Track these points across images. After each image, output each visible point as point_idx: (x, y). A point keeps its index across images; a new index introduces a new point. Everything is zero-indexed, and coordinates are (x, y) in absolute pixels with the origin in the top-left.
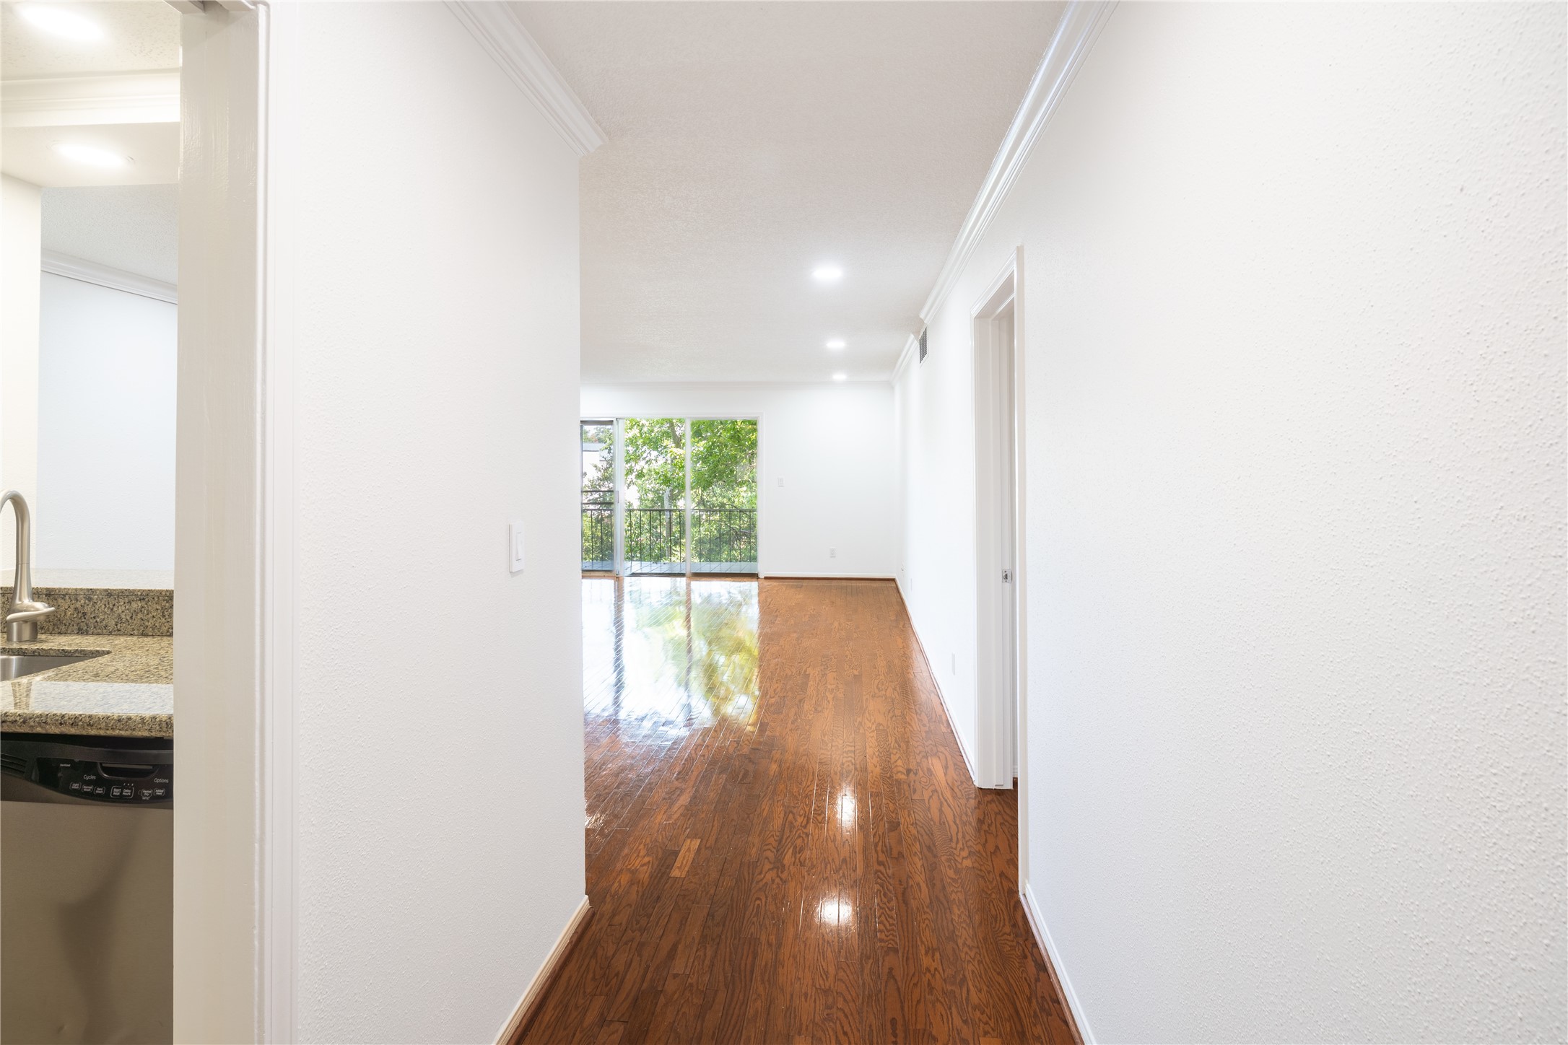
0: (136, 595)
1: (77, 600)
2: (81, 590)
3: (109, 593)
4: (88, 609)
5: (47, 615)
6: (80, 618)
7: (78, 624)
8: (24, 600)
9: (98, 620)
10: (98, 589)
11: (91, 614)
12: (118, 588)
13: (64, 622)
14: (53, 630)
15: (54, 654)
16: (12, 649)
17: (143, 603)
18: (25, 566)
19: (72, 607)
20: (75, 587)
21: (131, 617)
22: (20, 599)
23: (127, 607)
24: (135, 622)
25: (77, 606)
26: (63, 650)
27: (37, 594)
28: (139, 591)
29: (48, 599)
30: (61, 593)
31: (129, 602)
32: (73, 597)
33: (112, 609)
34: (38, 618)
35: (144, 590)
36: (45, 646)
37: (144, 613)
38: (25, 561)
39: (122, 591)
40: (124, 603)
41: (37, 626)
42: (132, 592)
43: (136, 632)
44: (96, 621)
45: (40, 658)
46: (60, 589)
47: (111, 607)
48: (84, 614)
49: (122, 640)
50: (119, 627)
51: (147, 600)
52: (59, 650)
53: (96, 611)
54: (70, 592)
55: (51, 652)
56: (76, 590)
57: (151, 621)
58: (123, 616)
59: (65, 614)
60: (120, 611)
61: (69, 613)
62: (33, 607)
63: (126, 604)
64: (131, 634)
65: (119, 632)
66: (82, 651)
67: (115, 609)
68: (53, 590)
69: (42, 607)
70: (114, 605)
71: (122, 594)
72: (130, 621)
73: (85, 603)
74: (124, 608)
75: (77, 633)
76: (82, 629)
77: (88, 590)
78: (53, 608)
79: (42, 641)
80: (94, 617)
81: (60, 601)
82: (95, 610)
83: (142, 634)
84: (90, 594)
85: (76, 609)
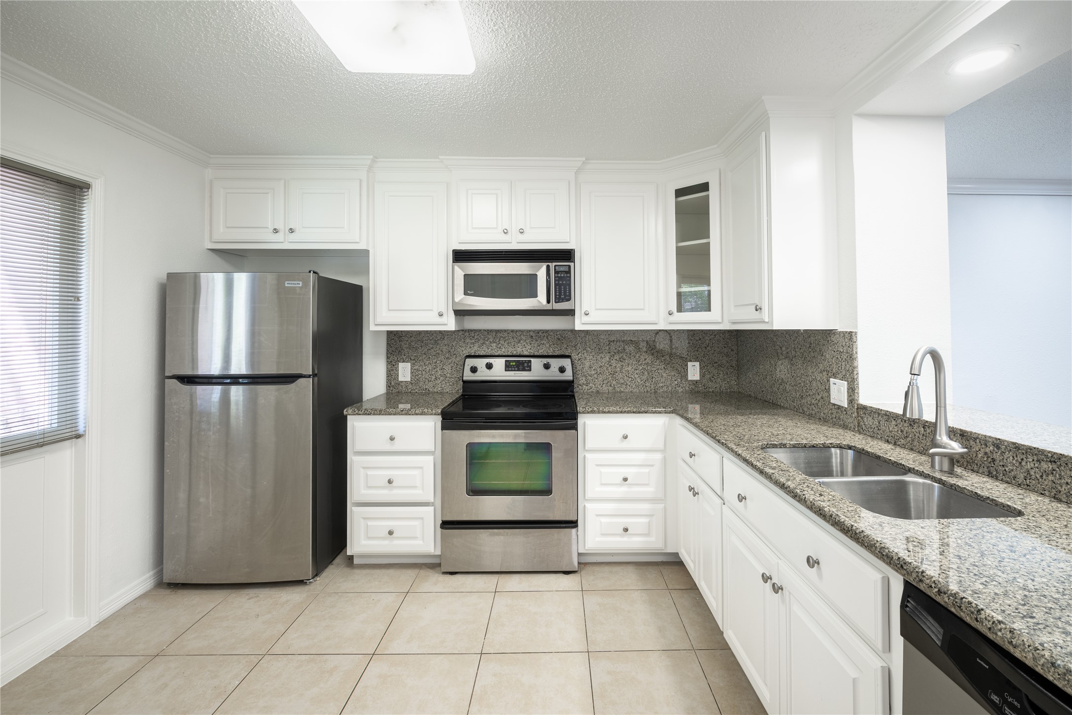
0: (1047, 456)
1: (987, 446)
2: (990, 437)
3: (1017, 447)
4: (997, 456)
5: (962, 455)
6: (990, 463)
7: (988, 467)
8: (943, 437)
9: (1007, 469)
10: (1006, 441)
11: (1000, 461)
12: (1026, 444)
13: (976, 462)
14: (967, 465)
15: (968, 494)
16: (934, 477)
17: (1055, 466)
18: (943, 409)
19: (982, 450)
20: (984, 434)
21: (1042, 476)
22: (940, 436)
23: (1036, 465)
24: (1046, 483)
25: (987, 451)
26: (976, 493)
27: (955, 433)
28: (1049, 452)
29: (962, 439)
30: (972, 436)
31: (1038, 461)
32: (983, 442)
33: (1020, 463)
34: (954, 456)
35: (1054, 453)
36: (961, 483)
37: (1055, 476)
38: (943, 405)
39: (1031, 448)
40: (1033, 460)
41: (953, 460)
42: (1042, 452)
43: (1047, 493)
44: (1005, 470)
45: (956, 492)
46: (971, 433)
47: (1020, 460)
48: (994, 460)
49: (1033, 499)
50: (1028, 482)
51: (1059, 463)
52: (972, 492)
53: (1005, 461)
54: (980, 437)
55: (966, 491)
56: (985, 436)
57: (1064, 487)
58: (1032, 473)
59: (977, 455)
60: (1029, 467)
61: (980, 455)
62: (950, 445)
63: (1035, 462)
64: (1042, 494)
65: (1028, 487)
66: (993, 500)
67: (1023, 463)
68: (965, 432)
69: (956, 447)
70: (1022, 459)
71: (1030, 451)
72: (1040, 479)
73: (994, 450)
74: (1032, 465)
75: (988, 475)
76: (992, 473)
77: (996, 439)
78: (965, 450)
79: (957, 476)
80: (1003, 466)
81: (972, 443)
82: (1003, 459)
83: (1054, 497)
84: (998, 444)
85: (986, 453)
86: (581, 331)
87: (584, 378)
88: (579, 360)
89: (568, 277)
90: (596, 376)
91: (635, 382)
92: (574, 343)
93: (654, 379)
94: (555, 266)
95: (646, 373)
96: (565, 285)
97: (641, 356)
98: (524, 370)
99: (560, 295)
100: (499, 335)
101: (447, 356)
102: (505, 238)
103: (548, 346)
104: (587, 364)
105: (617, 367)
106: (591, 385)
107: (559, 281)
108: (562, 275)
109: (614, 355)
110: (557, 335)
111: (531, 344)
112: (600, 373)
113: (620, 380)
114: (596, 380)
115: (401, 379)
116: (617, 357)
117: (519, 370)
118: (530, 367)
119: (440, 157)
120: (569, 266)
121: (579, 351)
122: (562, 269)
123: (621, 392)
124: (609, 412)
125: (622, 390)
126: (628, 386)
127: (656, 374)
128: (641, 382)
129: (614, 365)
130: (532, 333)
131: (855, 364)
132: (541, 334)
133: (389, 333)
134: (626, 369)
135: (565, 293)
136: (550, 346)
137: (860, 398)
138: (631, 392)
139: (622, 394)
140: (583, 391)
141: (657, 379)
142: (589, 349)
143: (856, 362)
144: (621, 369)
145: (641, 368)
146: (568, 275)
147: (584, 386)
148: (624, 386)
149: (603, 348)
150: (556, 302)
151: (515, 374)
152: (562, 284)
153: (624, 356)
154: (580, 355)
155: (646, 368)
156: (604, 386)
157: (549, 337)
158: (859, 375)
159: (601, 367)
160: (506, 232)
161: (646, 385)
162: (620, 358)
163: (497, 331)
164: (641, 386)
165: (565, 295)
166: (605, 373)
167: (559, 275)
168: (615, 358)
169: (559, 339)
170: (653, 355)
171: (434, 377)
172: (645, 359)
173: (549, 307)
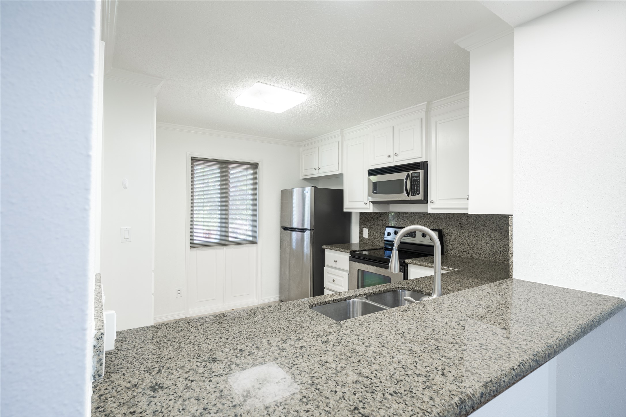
86: (449, 213)
87: (451, 246)
88: (448, 233)
89: (418, 179)
90: (459, 245)
91: (487, 253)
92: (445, 222)
93: (502, 253)
94: (412, 173)
95: (496, 247)
96: (417, 185)
97: (492, 234)
98: (412, 237)
99: (414, 191)
100: (405, 215)
101: (382, 226)
102: (390, 159)
103: (430, 223)
104: (453, 237)
105: (474, 240)
106: (455, 251)
107: (414, 182)
108: (416, 179)
109: (471, 232)
110: (435, 216)
111: (421, 221)
112: (462, 244)
113: (476, 250)
114: (459, 248)
115: (364, 237)
116: (473, 233)
117: (409, 237)
118: (415, 235)
119: (362, 123)
120: (419, 172)
121: (448, 227)
122: (416, 175)
123: (476, 259)
124: (421, 265)
125: (477, 257)
126: (481, 255)
127: (504, 249)
128: (492, 254)
129: (471, 239)
130: (421, 215)
131: (510, 245)
132: (426, 215)
133: (361, 213)
134: (480, 243)
135: (417, 189)
136: (431, 223)
137: (514, 274)
138: (484, 260)
139: (477, 260)
140: (451, 255)
141: (504, 253)
142: (454, 226)
143: (511, 243)
144: (477, 242)
145: (492, 243)
146: (419, 178)
147: (451, 251)
148: (478, 255)
149: (464, 227)
150: (412, 196)
151: (407, 238)
152: (416, 184)
153: (479, 233)
154: (449, 230)
155: (496, 243)
156: (464, 253)
157: (431, 217)
158: (514, 255)
159: (462, 239)
160: (389, 156)
161: (496, 256)
162: (476, 234)
163: (404, 213)
164: (492, 256)
165: (417, 191)
166: (465, 244)
167: (414, 179)
168: (472, 234)
169: (436, 219)
170: (501, 233)
171: (377, 237)
172: (495, 236)
173: (408, 198)
